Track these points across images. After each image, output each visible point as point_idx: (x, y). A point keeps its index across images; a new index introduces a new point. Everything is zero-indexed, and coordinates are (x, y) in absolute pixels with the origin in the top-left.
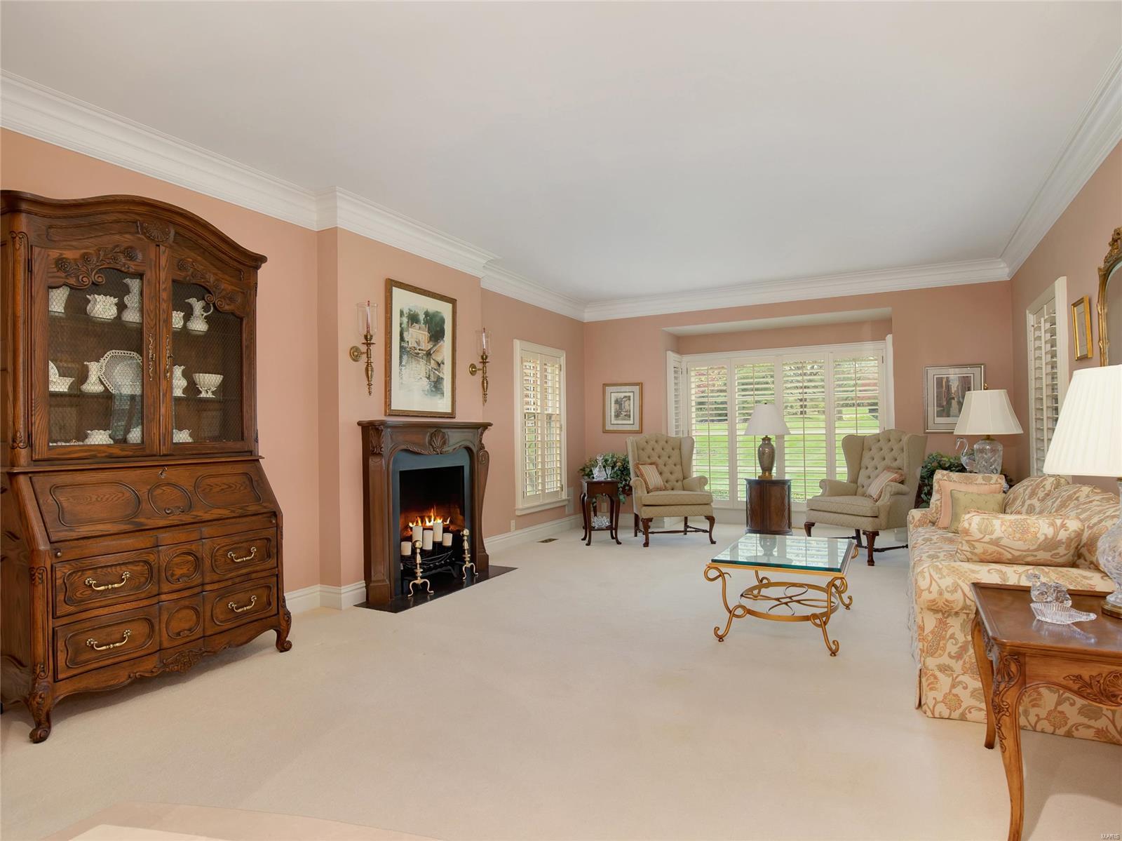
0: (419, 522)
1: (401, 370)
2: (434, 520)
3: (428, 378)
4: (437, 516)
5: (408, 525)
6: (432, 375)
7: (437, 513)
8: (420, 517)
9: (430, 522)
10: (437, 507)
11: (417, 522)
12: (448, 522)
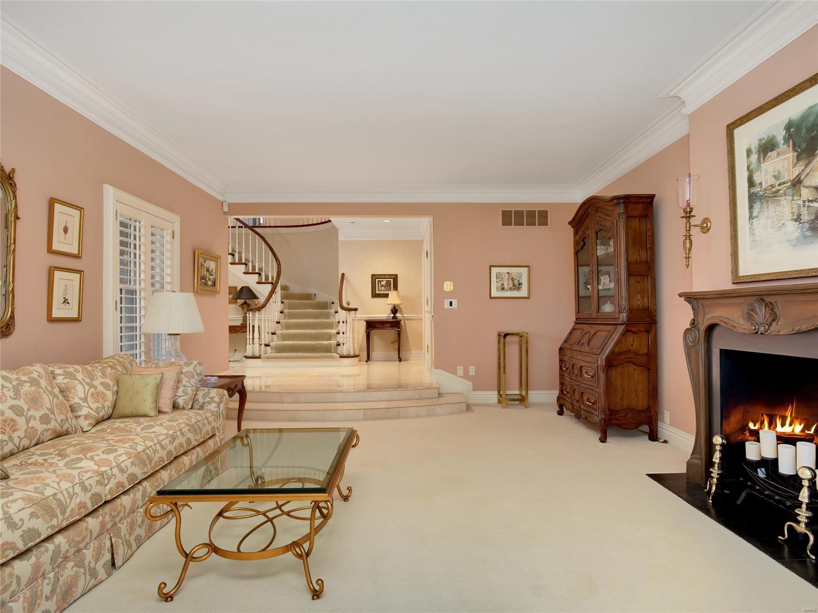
0: (766, 423)
1: (752, 224)
2: (790, 425)
3: (798, 219)
4: (797, 418)
5: (747, 425)
6: (804, 211)
7: (797, 412)
8: (767, 415)
9: (783, 425)
10: (798, 402)
11: (762, 423)
12: (812, 432)
